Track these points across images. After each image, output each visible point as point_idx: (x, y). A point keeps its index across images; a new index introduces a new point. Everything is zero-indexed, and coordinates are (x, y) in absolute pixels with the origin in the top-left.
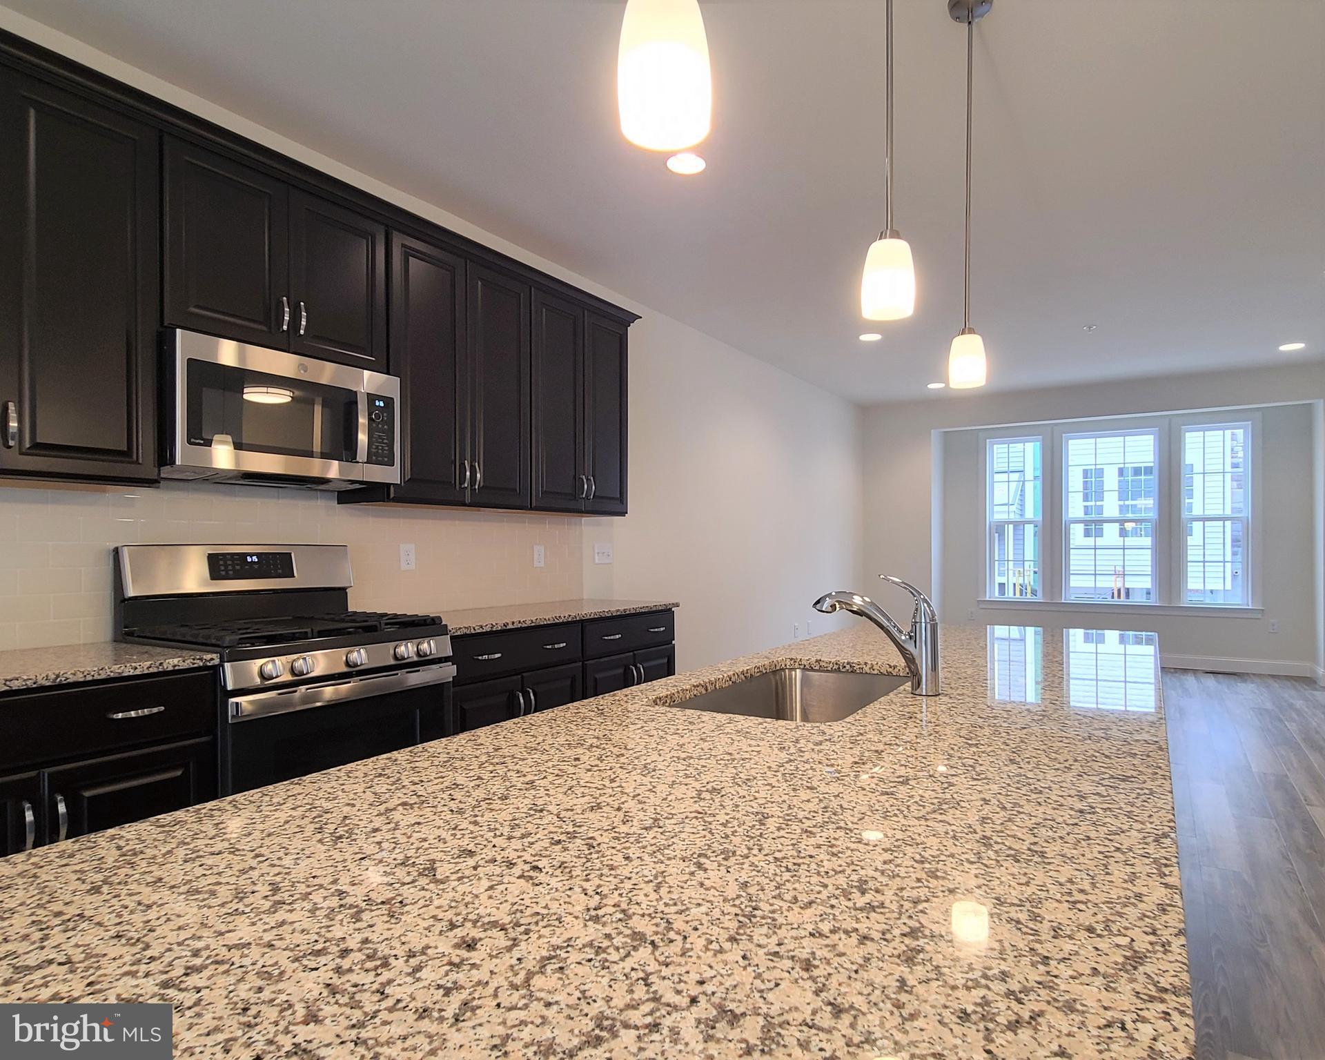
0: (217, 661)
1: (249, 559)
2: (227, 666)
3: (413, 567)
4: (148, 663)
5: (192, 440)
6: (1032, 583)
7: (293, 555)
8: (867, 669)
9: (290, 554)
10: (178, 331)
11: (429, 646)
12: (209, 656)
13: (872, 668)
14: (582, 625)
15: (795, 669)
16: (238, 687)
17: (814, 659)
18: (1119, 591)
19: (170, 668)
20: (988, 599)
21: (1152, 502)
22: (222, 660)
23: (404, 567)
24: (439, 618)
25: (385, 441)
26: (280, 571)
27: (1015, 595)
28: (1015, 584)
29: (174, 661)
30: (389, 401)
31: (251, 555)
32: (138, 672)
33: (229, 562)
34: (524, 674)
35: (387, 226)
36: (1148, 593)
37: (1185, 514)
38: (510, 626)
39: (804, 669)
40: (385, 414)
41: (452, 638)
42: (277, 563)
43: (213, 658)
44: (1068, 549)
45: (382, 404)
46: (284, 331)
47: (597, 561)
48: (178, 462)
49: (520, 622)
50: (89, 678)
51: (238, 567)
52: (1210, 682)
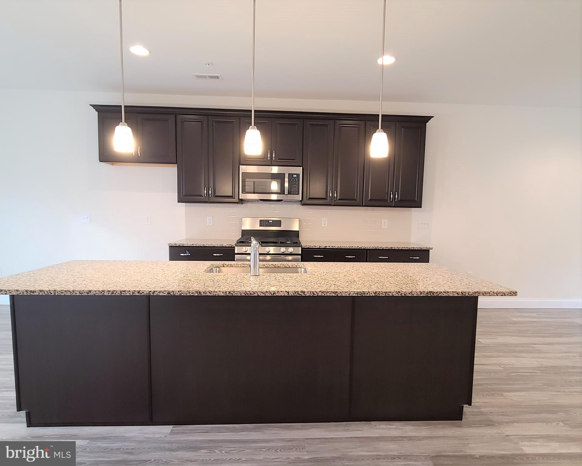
2: (236, 247)
3: (326, 225)
5: (243, 192)
9: (281, 220)
10: (240, 166)
14: (367, 251)
23: (323, 225)
25: (296, 187)
30: (298, 175)
33: (265, 222)
35: (304, 119)
40: (296, 179)
41: (302, 248)
42: (278, 223)
45: (296, 176)
46: (269, 160)
47: (420, 227)
49: (332, 246)
51: (267, 224)
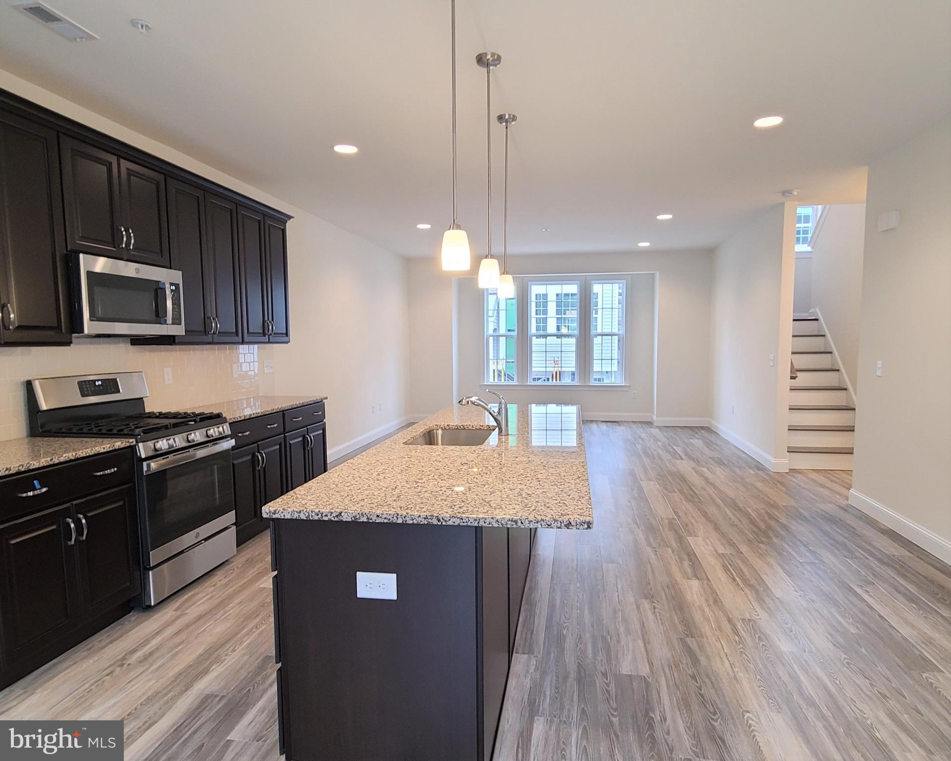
0: (134, 443)
1: (97, 383)
2: (141, 445)
3: (171, 382)
4: (109, 445)
5: (92, 319)
6: (505, 369)
7: (118, 379)
8: (470, 427)
9: (116, 379)
10: (81, 255)
11: (214, 432)
12: (131, 440)
13: (473, 427)
14: (283, 413)
15: (438, 429)
16: (147, 456)
17: (446, 425)
18: (556, 373)
19: (117, 448)
20: (486, 383)
21: (576, 325)
22: (137, 442)
23: (166, 382)
24: (221, 413)
25: (177, 310)
26: (113, 390)
27: (494, 380)
28: (494, 370)
29: (119, 444)
30: (177, 286)
31: (98, 380)
32: (105, 451)
33: (88, 386)
34: (259, 443)
35: (165, 175)
36: (573, 374)
37: (593, 332)
38: (252, 416)
39: (442, 429)
40: (177, 293)
41: (229, 424)
43: (133, 441)
44: (531, 352)
45: (175, 288)
46: (122, 248)
47: (266, 372)
48: (86, 331)
49: (256, 413)
50: (88, 455)
52: (604, 427)
